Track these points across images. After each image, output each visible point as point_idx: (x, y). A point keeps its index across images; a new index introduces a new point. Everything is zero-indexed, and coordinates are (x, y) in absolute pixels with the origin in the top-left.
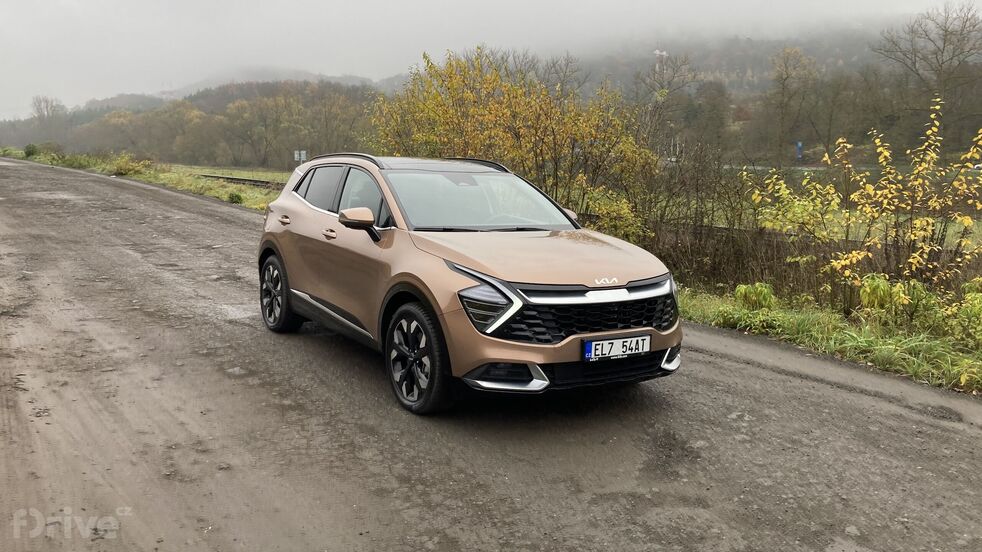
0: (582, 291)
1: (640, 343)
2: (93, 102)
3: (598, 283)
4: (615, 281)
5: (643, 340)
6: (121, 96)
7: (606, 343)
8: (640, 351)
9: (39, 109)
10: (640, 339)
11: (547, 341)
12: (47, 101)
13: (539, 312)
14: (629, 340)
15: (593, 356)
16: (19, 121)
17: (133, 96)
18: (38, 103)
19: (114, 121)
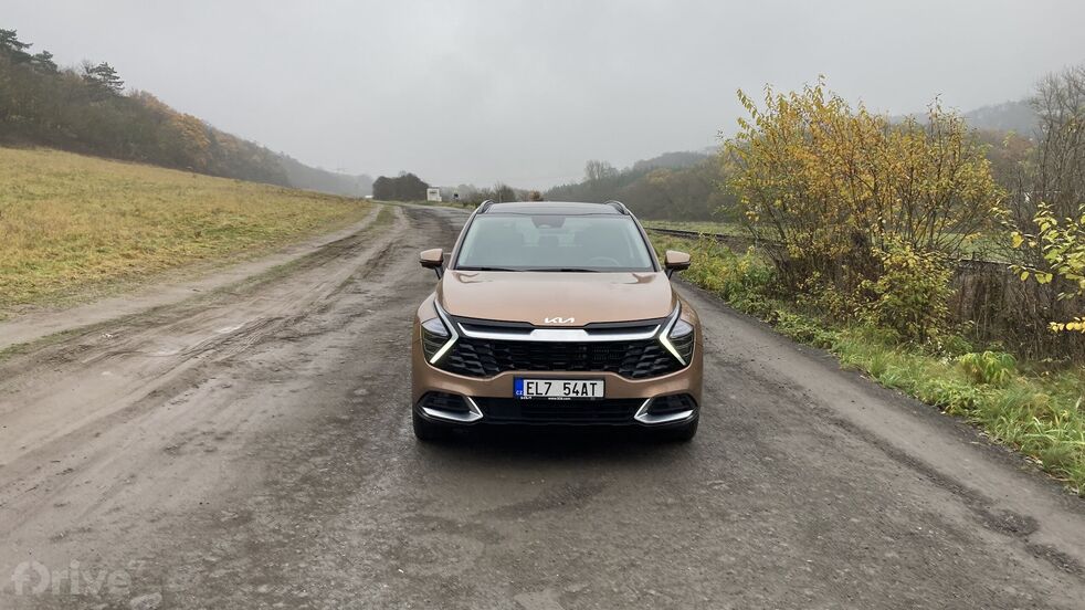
0: (528, 329)
1: (589, 388)
2: (641, 162)
3: (547, 322)
4: (572, 321)
5: (593, 384)
6: (667, 156)
7: (541, 383)
8: (590, 395)
9: (591, 173)
10: (588, 383)
11: (479, 375)
12: (598, 165)
13: (475, 347)
14: (573, 383)
15: (525, 394)
16: (576, 185)
17: (678, 154)
18: (591, 167)
19: (653, 180)
